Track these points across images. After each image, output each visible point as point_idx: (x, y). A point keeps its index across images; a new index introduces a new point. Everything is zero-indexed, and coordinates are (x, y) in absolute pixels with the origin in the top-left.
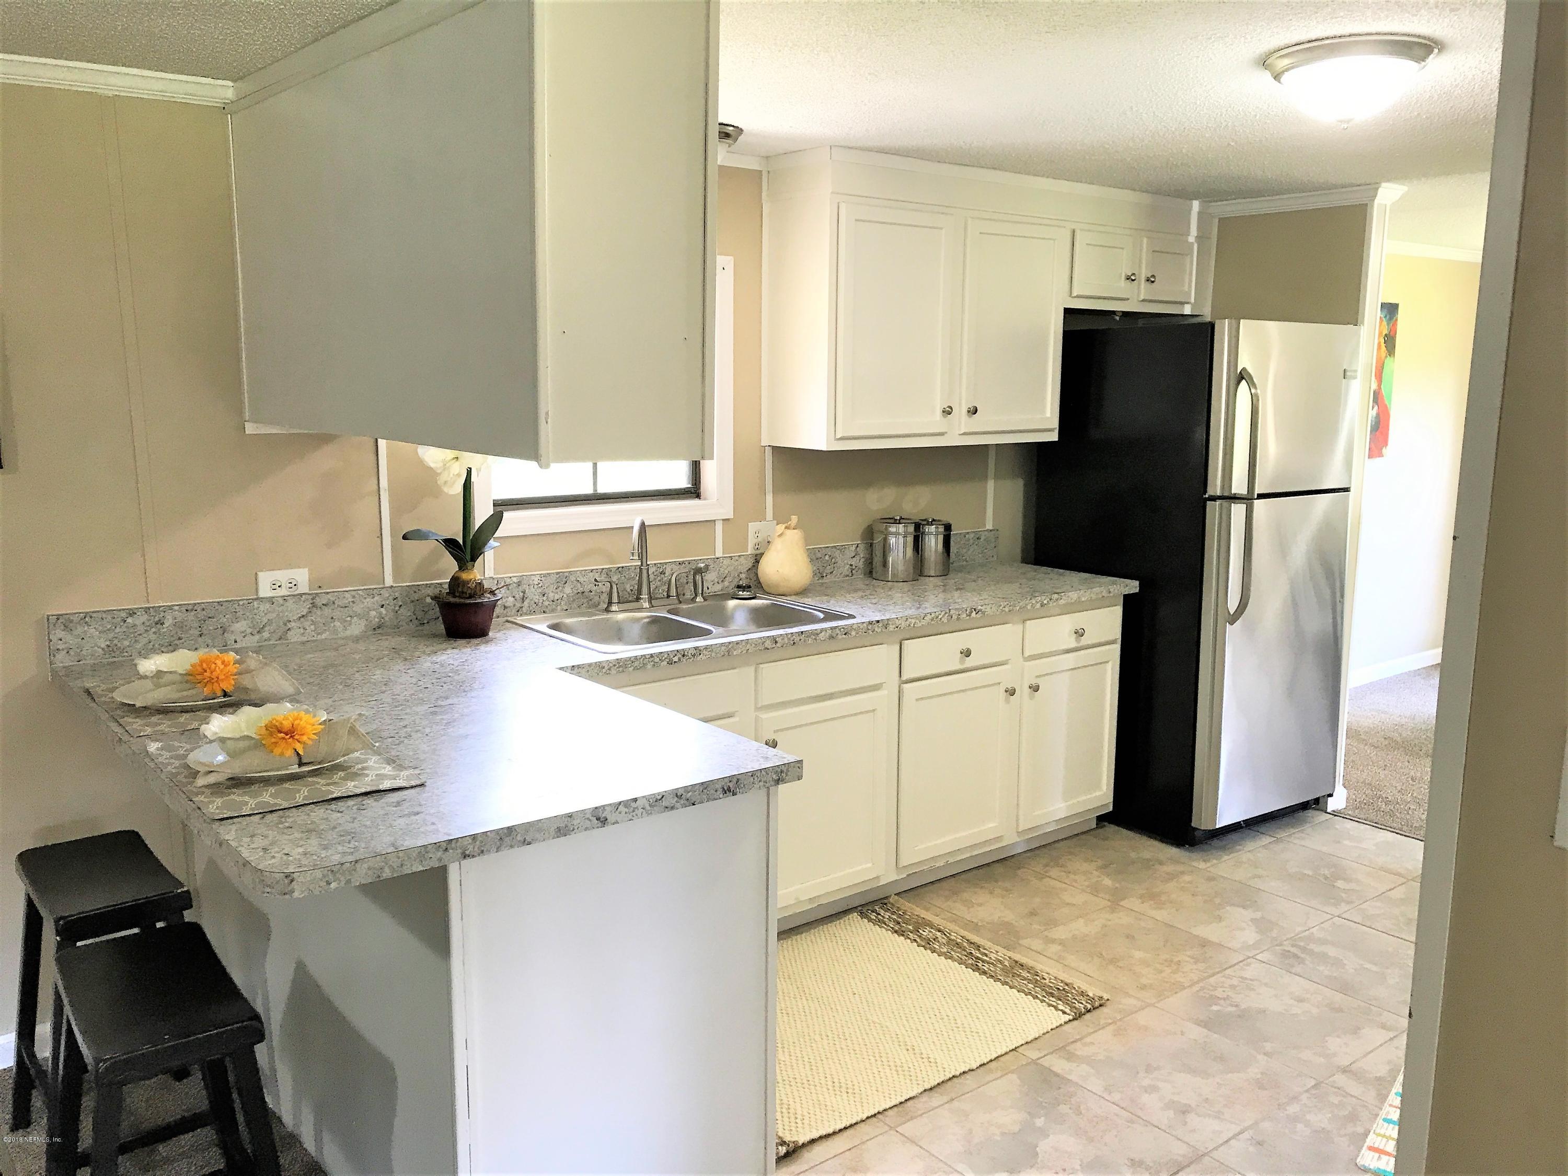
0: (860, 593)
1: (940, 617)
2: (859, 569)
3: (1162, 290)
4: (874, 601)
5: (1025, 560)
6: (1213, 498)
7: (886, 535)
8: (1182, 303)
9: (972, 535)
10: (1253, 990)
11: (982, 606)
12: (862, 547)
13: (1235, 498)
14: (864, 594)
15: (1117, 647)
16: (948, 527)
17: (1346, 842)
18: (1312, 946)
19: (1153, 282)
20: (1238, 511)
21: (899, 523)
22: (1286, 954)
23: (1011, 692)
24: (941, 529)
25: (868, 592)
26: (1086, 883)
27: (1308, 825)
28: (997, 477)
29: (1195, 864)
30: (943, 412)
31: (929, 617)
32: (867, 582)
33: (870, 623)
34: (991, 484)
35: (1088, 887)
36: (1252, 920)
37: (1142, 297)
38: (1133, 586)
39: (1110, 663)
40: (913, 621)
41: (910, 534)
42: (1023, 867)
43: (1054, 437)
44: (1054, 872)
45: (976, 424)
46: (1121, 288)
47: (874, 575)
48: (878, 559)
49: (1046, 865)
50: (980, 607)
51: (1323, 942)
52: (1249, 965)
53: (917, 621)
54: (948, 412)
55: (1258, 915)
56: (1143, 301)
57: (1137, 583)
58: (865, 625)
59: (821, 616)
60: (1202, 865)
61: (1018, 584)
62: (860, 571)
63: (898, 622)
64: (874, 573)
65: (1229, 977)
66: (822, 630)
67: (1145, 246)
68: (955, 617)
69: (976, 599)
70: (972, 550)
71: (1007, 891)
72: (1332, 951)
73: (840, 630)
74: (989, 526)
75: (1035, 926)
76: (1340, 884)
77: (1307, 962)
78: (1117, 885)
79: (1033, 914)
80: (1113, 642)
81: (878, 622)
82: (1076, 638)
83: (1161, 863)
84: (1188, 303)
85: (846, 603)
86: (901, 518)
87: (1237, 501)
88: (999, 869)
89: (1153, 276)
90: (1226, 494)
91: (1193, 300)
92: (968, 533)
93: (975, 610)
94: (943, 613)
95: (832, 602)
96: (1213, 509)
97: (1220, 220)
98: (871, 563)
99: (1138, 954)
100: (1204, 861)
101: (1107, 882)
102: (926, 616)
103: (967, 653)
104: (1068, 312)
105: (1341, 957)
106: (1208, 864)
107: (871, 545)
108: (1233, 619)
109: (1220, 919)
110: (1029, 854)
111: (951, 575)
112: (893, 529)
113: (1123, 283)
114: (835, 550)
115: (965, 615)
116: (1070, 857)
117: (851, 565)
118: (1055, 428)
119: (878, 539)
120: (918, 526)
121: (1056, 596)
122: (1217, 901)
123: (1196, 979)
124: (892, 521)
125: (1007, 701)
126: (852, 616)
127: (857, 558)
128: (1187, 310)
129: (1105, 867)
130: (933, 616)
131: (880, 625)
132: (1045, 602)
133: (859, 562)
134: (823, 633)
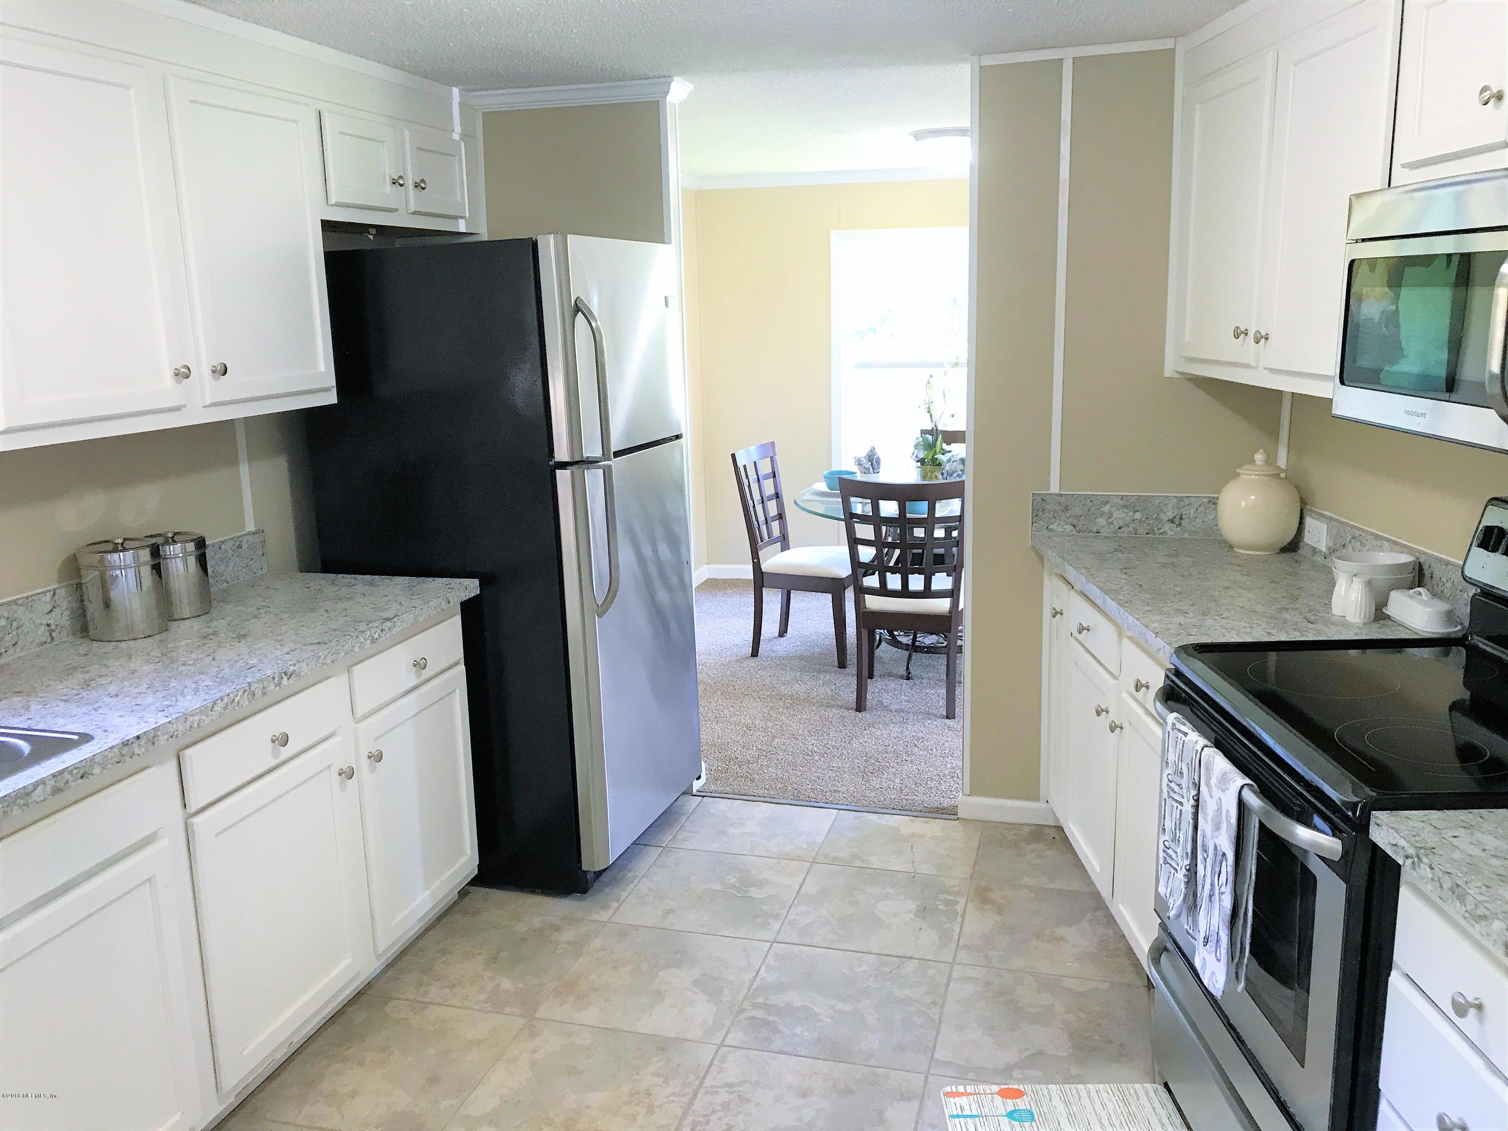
0: (79, 676)
1: (237, 700)
2: (62, 627)
3: (432, 201)
4: (112, 689)
5: (307, 567)
6: (563, 465)
7: (103, 570)
8: (456, 218)
9: (231, 544)
10: (749, 1101)
11: (294, 665)
12: (62, 592)
13: (590, 463)
14: (87, 676)
15: (462, 668)
16: (201, 543)
17: (731, 830)
18: (774, 999)
19: (423, 189)
20: (594, 479)
21: (124, 550)
22: (756, 1024)
23: (348, 774)
24: (191, 547)
25: (94, 669)
26: (483, 997)
27: (684, 818)
28: (251, 459)
29: (595, 917)
30: (177, 375)
31: (220, 704)
32: (82, 649)
33: (125, 744)
34: (244, 470)
35: (486, 1001)
36: (696, 983)
37: (412, 209)
38: (470, 587)
39: (457, 690)
40: (197, 718)
41: (145, 564)
42: (391, 999)
43: (331, 398)
44: (434, 992)
45: (228, 388)
46: (387, 194)
47: (92, 632)
48: (94, 606)
49: (420, 985)
50: (292, 668)
51: (779, 988)
52: (723, 1061)
53: (203, 717)
54: (183, 374)
55: (696, 973)
56: (415, 213)
57: (476, 582)
58: (116, 750)
59: (25, 747)
60: (604, 916)
61: (322, 611)
62: (64, 632)
63: (171, 729)
64: (91, 628)
65: (713, 1092)
66: (36, 785)
67: (407, 139)
68: (258, 693)
69: (279, 653)
70: (232, 564)
71: (383, 1050)
72: (795, 998)
73: (71, 773)
74: (250, 527)
75: (445, 1103)
76: (754, 892)
77: (781, 1027)
78: (521, 985)
79: (433, 1080)
80: (456, 664)
81: (138, 737)
82: (416, 672)
83: (557, 929)
84: (462, 217)
85: (62, 704)
86: (125, 539)
87: (590, 466)
88: (358, 1015)
89: (423, 181)
90: (577, 459)
91: (467, 215)
92: (223, 542)
93: (286, 674)
94: (241, 692)
95: (34, 707)
96: (563, 477)
97: (484, 114)
98: (84, 614)
99: (596, 1098)
100: (602, 908)
101: (506, 984)
102: (215, 703)
103: (284, 740)
104: (328, 226)
105: (808, 1004)
106: (611, 912)
107: (79, 586)
108: (602, 610)
109: (659, 996)
110: (389, 973)
111: (214, 613)
112: (115, 558)
113: (388, 188)
114: (15, 608)
115: (272, 686)
116: (444, 959)
117: (48, 625)
118: (333, 387)
119: (90, 577)
120: (155, 552)
121: (388, 624)
122: (645, 967)
123: (679, 1112)
124: (110, 547)
125: (343, 787)
126: (85, 738)
127: (57, 611)
128: (462, 227)
129: (494, 959)
130: (226, 700)
131: (143, 741)
132: (376, 636)
133: (62, 617)
134: (39, 789)
